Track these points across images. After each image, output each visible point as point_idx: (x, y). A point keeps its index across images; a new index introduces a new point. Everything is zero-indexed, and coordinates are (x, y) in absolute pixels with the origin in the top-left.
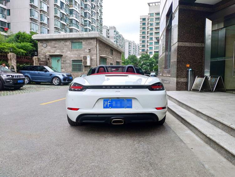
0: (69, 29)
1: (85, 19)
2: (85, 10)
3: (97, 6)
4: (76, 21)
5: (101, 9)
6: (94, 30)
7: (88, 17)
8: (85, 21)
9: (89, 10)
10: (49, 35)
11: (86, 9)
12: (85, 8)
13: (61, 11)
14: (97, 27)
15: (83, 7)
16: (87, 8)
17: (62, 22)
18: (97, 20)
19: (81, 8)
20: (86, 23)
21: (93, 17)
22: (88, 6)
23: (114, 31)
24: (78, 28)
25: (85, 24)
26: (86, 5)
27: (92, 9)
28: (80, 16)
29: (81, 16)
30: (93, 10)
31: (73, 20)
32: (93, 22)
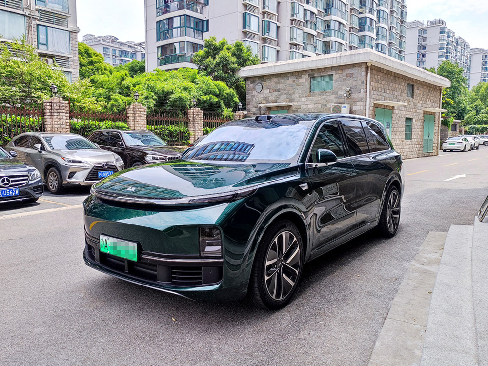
0: (322, 43)
1: (361, 16)
4: (340, 23)
6: (383, 36)
8: (361, 19)
13: (306, 7)
14: (391, 28)
17: (306, 29)
18: (392, 12)
21: (381, 8)
23: (439, 30)
24: (343, 39)
28: (349, 10)
31: (332, 22)
32: (381, 19)
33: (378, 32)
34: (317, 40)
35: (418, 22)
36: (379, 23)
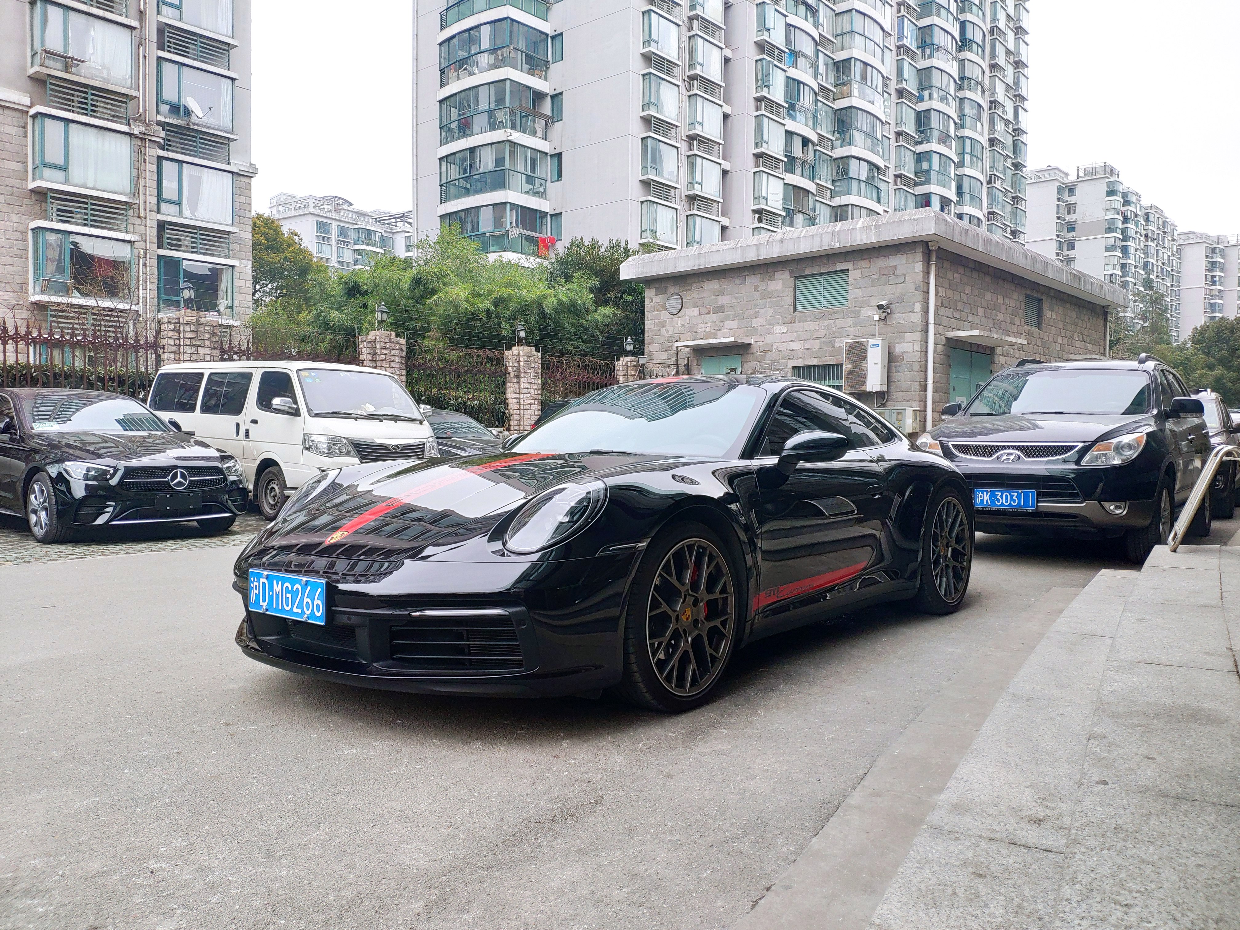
0: (828, 210)
1: (920, 149)
2: (921, 99)
3: (994, 67)
4: (871, 165)
5: (1017, 83)
6: (973, 198)
7: (936, 134)
8: (920, 157)
9: (943, 99)
10: (727, 244)
11: (926, 93)
12: (921, 89)
13: (791, 125)
14: (991, 179)
15: (911, 86)
16: (930, 87)
17: (790, 178)
18: (992, 141)
19: (901, 93)
20: (925, 166)
21: (967, 132)
22: (936, 79)
23: (1104, 189)
24: (879, 201)
25: (917, 173)
26: (925, 75)
27: (960, 88)
28: (892, 136)
29: (899, 134)
30: (968, 94)
31: (853, 162)
32: (967, 158)
33: (960, 188)
34: (818, 205)
35: (1056, 169)
36: (963, 166)
